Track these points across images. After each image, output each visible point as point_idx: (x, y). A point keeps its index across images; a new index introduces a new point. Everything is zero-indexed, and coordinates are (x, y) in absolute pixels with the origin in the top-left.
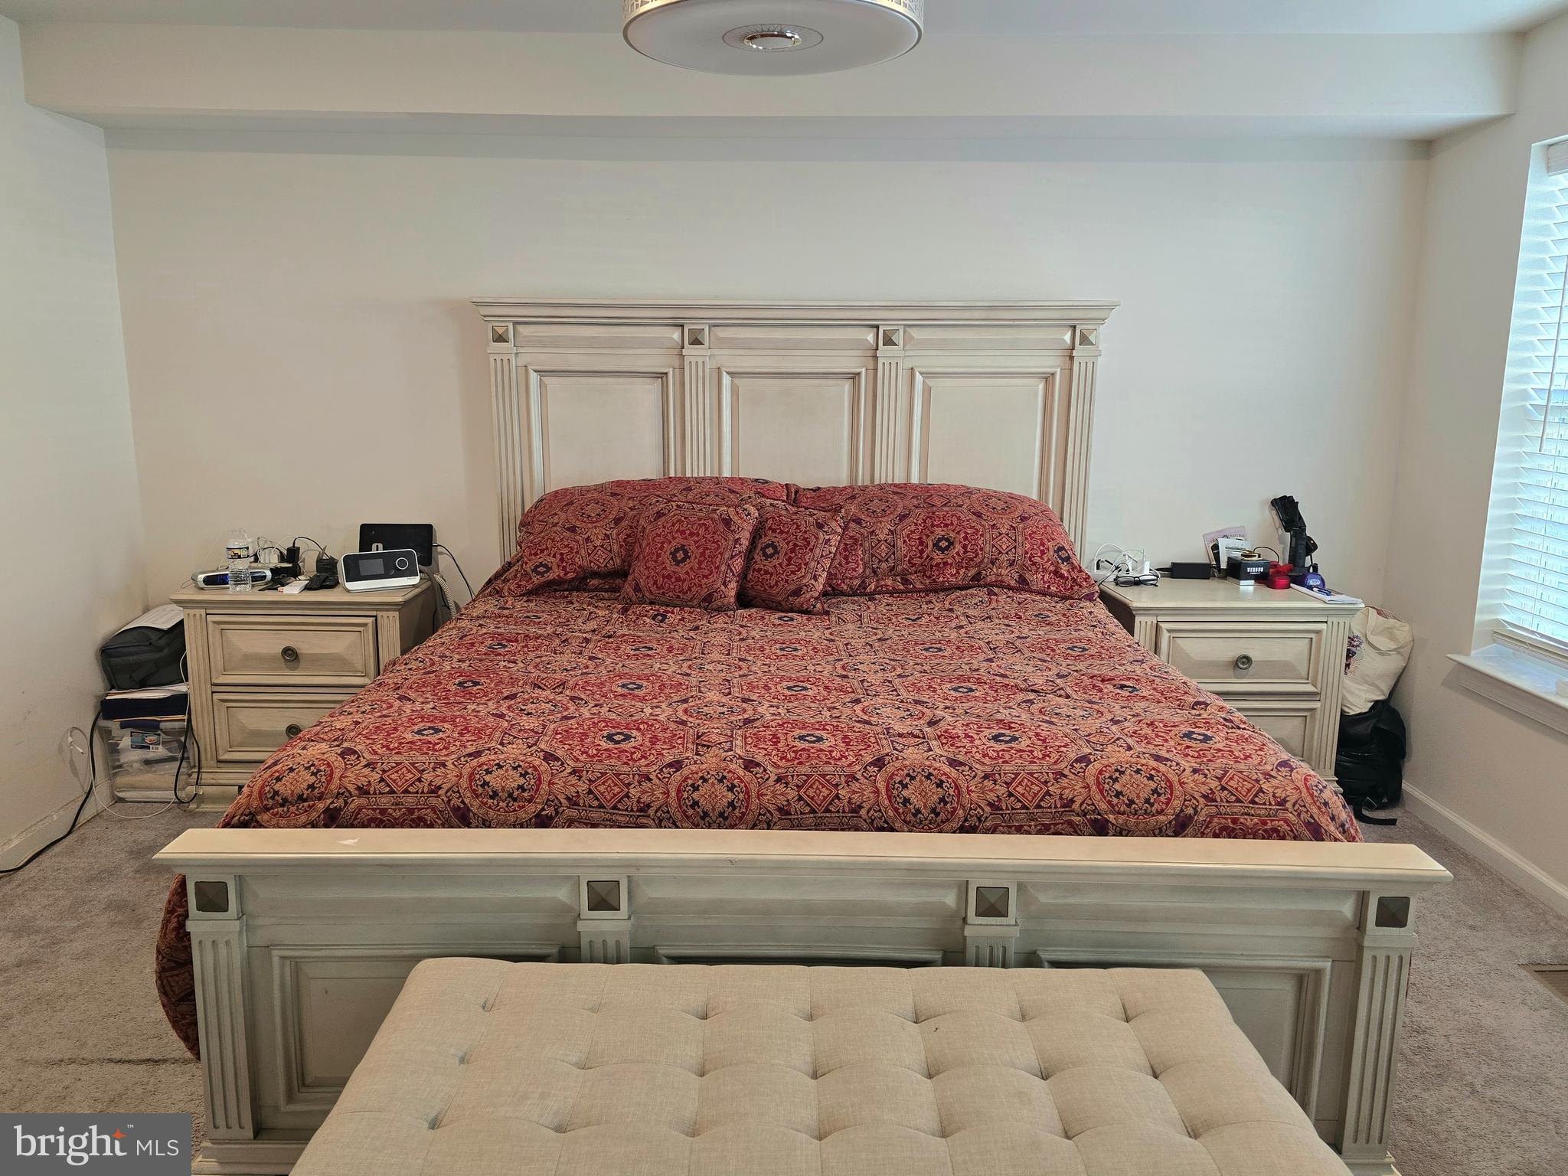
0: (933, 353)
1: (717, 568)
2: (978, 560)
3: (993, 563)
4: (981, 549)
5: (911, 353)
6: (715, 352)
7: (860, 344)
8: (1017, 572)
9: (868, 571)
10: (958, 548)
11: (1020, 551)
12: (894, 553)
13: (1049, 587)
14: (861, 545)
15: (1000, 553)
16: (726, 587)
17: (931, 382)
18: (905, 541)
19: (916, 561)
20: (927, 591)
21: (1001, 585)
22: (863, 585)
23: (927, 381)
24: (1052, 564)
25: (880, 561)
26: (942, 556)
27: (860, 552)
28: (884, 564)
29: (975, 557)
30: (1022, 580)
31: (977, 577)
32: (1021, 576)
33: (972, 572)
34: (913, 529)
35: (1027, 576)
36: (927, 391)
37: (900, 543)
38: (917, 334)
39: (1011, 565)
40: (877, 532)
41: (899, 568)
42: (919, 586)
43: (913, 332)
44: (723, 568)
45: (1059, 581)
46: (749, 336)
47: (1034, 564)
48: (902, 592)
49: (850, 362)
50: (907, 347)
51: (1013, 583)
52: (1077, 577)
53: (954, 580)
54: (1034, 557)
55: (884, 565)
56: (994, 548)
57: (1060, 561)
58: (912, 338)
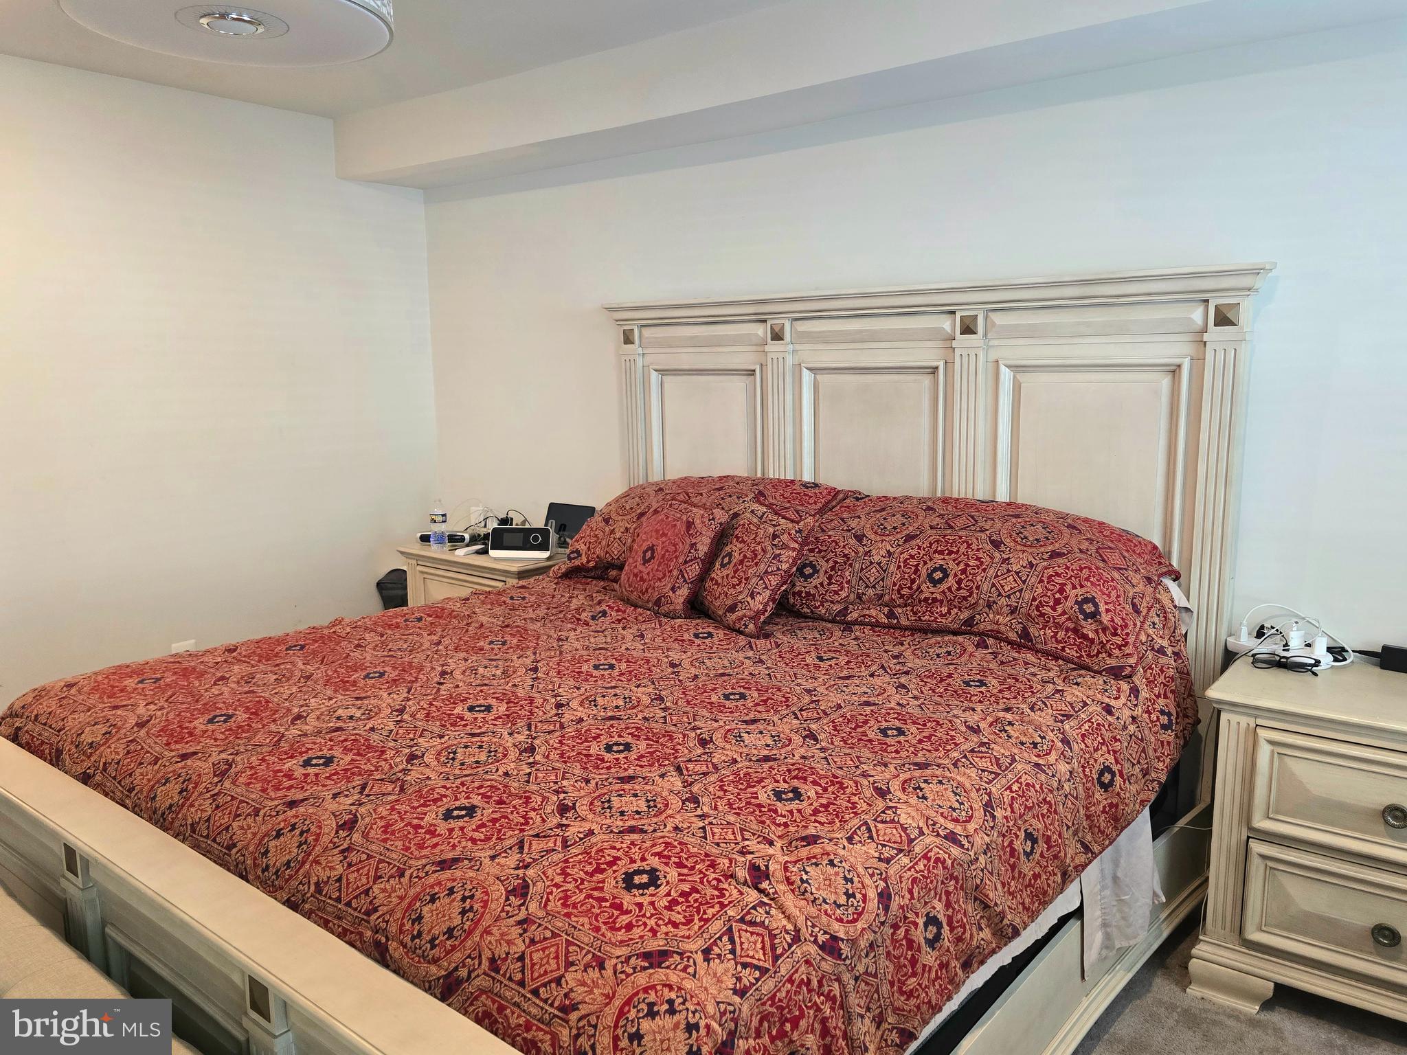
0: (1021, 341)
1: (670, 572)
2: (972, 600)
3: (989, 607)
4: (978, 588)
5: (996, 343)
6: (798, 347)
7: (935, 334)
8: (1021, 623)
9: (852, 596)
10: (951, 581)
11: (1027, 596)
12: (883, 580)
13: (1063, 648)
14: (851, 565)
15: (1000, 595)
16: (674, 592)
17: (1023, 378)
18: (899, 567)
19: (905, 592)
20: (913, 630)
21: (998, 636)
22: (844, 612)
23: (1018, 376)
24: (1069, 619)
25: (867, 586)
26: (932, 590)
27: (847, 574)
28: (870, 590)
29: (970, 596)
30: (1025, 634)
31: (969, 622)
32: (1025, 629)
33: (965, 615)
34: (914, 553)
35: (1032, 630)
36: (1017, 388)
37: (892, 567)
38: (999, 319)
39: (1012, 613)
40: (874, 552)
41: (887, 598)
42: (904, 622)
43: (995, 317)
44: (675, 573)
45: (1081, 643)
46: (825, 329)
47: (1042, 615)
48: (884, 626)
49: (928, 355)
50: (989, 336)
51: (1013, 636)
52: (1108, 641)
53: (944, 621)
54: (1043, 606)
55: (870, 592)
56: (994, 589)
57: (1081, 617)
58: (994, 324)
